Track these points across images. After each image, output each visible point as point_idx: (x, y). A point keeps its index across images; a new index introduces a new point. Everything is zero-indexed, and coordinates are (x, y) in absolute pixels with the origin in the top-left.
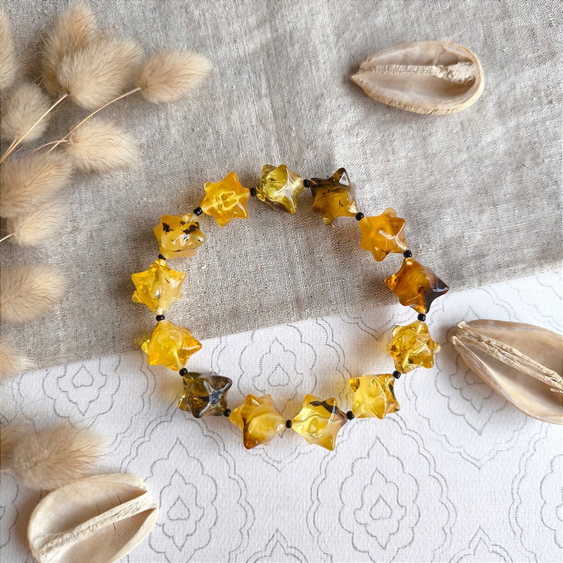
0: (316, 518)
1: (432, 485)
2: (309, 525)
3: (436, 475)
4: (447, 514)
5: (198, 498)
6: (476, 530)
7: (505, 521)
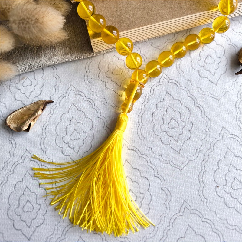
0: (142, 131)
1: (197, 110)
2: (139, 135)
3: (198, 105)
4: (206, 123)
5: (84, 129)
6: (221, 128)
7: (235, 123)
